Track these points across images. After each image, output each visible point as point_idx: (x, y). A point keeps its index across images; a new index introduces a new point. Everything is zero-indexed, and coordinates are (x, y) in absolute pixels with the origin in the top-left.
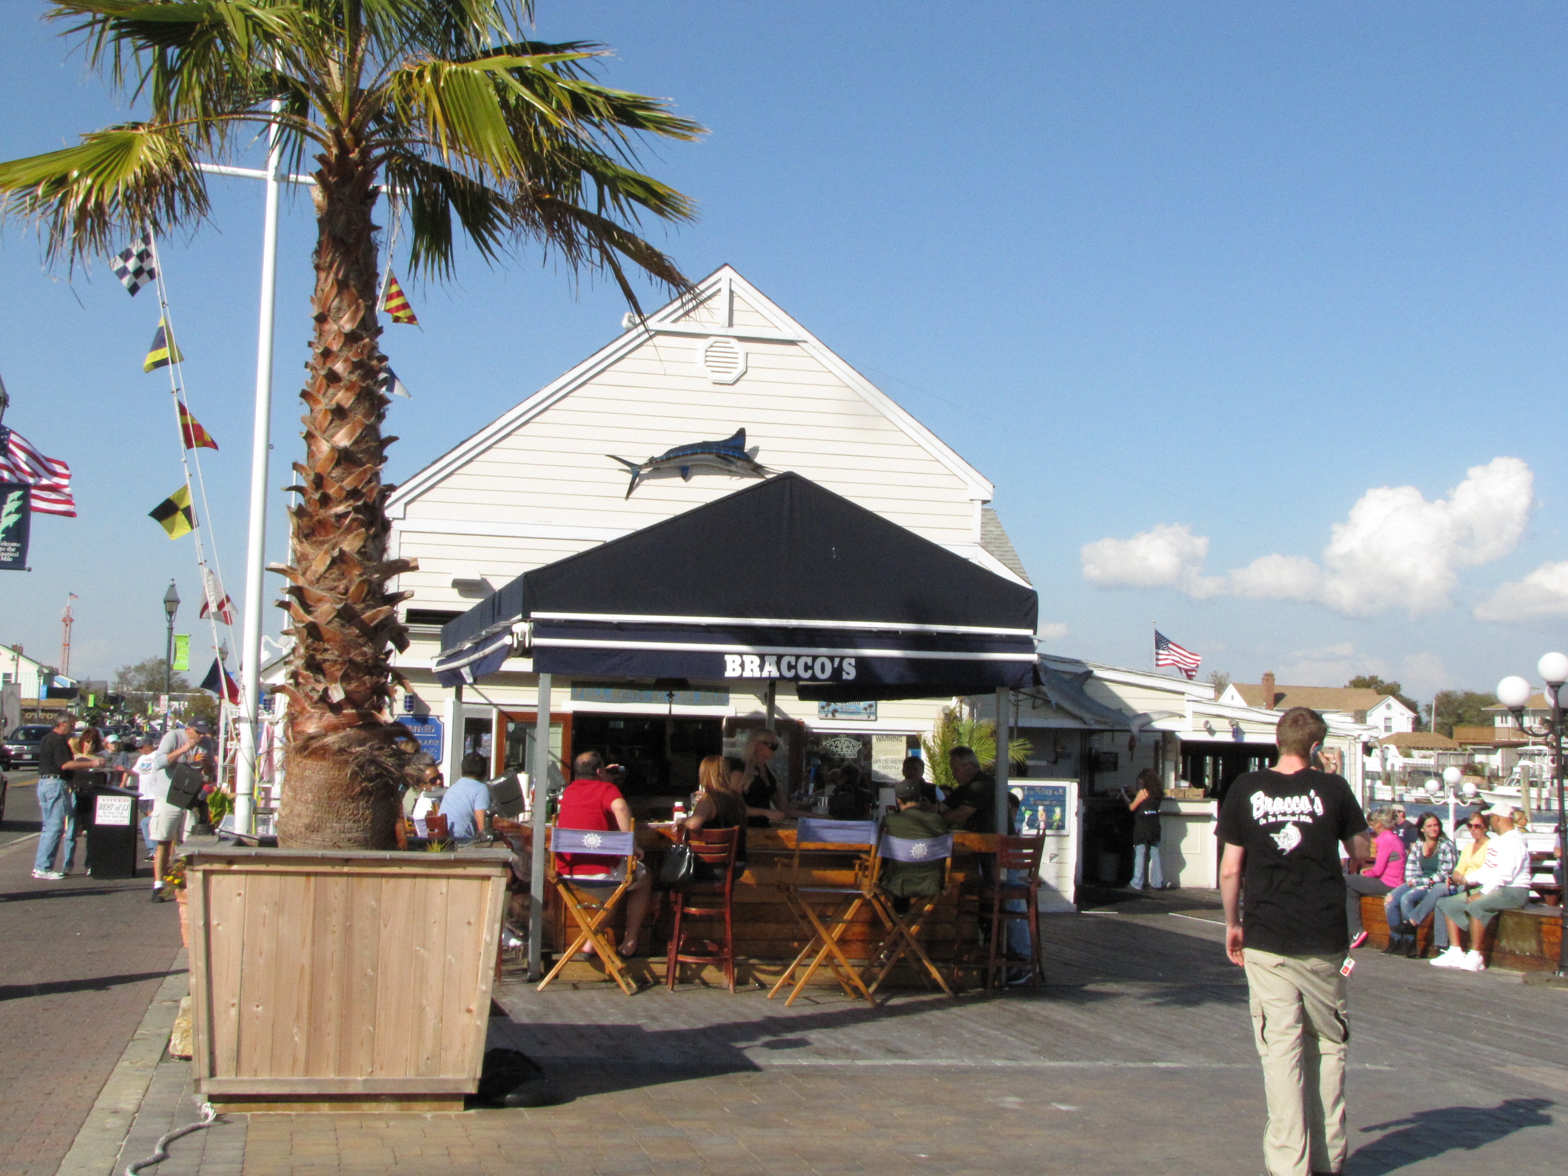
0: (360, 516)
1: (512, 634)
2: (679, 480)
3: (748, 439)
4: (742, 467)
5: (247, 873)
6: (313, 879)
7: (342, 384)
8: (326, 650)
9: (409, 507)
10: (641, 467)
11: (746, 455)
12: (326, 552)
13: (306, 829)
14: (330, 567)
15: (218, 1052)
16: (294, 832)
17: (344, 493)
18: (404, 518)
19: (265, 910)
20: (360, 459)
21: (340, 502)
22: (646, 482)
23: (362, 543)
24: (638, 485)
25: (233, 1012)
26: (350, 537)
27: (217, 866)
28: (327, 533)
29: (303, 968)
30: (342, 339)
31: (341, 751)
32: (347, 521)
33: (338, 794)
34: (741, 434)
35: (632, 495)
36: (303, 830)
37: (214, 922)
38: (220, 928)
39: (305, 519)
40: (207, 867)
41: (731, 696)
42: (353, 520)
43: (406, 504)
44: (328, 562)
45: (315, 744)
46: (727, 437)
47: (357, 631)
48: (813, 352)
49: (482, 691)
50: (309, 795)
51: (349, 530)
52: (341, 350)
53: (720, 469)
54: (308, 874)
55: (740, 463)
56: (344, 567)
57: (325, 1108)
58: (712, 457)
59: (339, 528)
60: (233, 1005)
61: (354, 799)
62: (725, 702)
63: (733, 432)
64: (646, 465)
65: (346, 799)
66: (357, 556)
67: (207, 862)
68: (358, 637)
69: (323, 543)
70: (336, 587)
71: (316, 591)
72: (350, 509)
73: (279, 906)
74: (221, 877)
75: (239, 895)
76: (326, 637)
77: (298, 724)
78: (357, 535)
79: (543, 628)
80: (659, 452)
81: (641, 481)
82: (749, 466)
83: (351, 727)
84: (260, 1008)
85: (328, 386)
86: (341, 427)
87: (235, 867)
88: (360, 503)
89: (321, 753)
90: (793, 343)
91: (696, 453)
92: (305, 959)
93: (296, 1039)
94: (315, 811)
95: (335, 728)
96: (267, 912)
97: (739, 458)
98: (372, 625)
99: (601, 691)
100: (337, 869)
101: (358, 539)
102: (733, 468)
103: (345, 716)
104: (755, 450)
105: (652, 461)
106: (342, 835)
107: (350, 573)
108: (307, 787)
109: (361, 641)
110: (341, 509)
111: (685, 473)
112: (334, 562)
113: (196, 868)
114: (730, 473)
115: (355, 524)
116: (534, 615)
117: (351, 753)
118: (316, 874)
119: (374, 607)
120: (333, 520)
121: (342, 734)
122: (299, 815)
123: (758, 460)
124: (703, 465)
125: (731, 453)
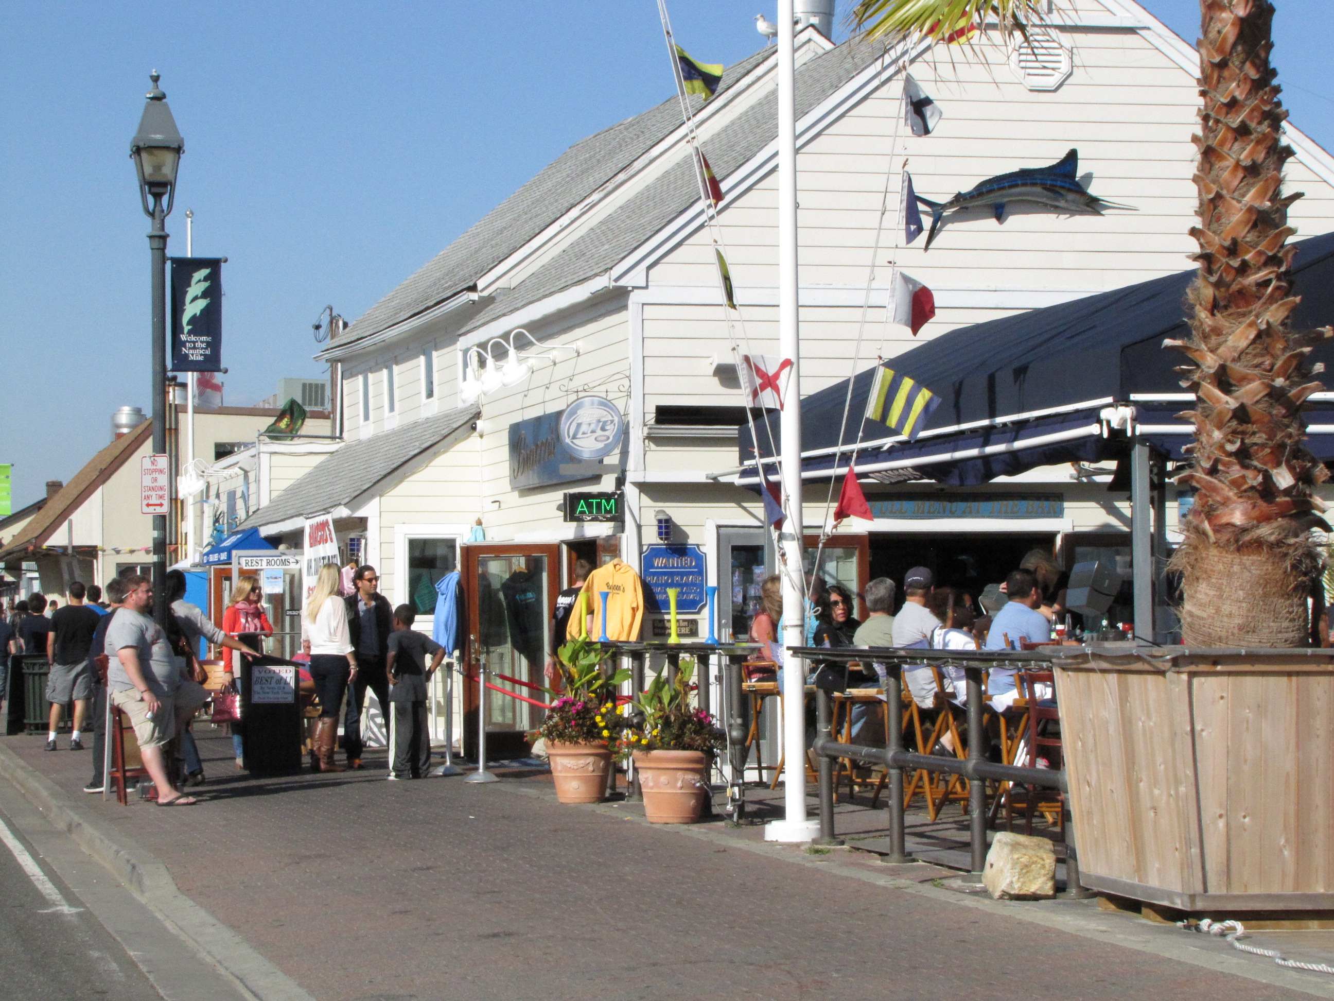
0: (1284, 284)
1: (1100, 421)
2: (992, 222)
3: (1080, 162)
4: (1073, 201)
5: (1229, 674)
6: (1294, 679)
7: (1252, 137)
8: (1254, 433)
9: (651, 272)
10: (944, 207)
11: (1077, 185)
12: (1251, 325)
13: (1240, 629)
14: (1253, 342)
15: (1208, 867)
16: (1224, 634)
17: (1263, 259)
18: (647, 287)
19: (1248, 714)
20: (1273, 220)
21: (1259, 269)
22: (949, 226)
23: (1286, 313)
24: (940, 230)
25: (1221, 823)
26: (1274, 306)
27: (1202, 668)
28: (1248, 304)
29: (1288, 774)
30: (1248, 87)
31: (1279, 543)
32: (1270, 289)
33: (1274, 590)
34: (1072, 156)
35: (933, 244)
36: (1236, 631)
37: (1198, 727)
38: (1204, 734)
39: (1223, 290)
40: (1193, 668)
41: (1066, 504)
42: (1277, 288)
43: (649, 268)
44: (1252, 336)
45: (1247, 538)
46: (1054, 162)
47: (1284, 411)
48: (1157, 42)
50: (1241, 593)
51: (1272, 299)
52: (1246, 99)
53: (1045, 205)
54: (1289, 674)
55: (1071, 196)
56: (1268, 340)
57: (1314, 925)
58: (1038, 189)
59: (1259, 298)
60: (1221, 816)
61: (1288, 596)
62: (1058, 513)
63: (1062, 154)
64: (951, 204)
65: (1283, 596)
66: (1281, 328)
67: (1192, 663)
68: (1284, 417)
69: (1244, 315)
70: (1262, 363)
71: (1239, 368)
72: (1272, 276)
73: (1261, 709)
74: (1203, 679)
75: (1222, 698)
76: (1253, 419)
77: (1217, 517)
78: (1281, 305)
79: (1146, 413)
80: (967, 186)
81: (943, 225)
82: (1082, 200)
83: (1283, 517)
84: (1247, 820)
85: (1236, 140)
86: (1253, 185)
87: (1219, 668)
88: (1283, 269)
89: (1258, 544)
90: (1131, 30)
91: (1016, 186)
92: (1288, 764)
93: (1286, 853)
94: (1249, 611)
95: (1266, 518)
96: (1250, 715)
97: (1070, 190)
98: (1298, 403)
101: (1282, 309)
102: (1062, 204)
103: (1278, 504)
104: (1088, 177)
105: (959, 198)
106: (1280, 636)
107: (1274, 347)
108: (1237, 584)
109: (1286, 421)
110: (1261, 275)
111: (999, 213)
112: (1259, 335)
113: (1182, 669)
114: (1057, 209)
115: (1277, 294)
116: (1134, 397)
117: (1289, 545)
118: (1298, 674)
119: (1299, 384)
120: (1254, 289)
121: (1275, 524)
122: (1230, 615)
123: (1093, 190)
124: (1023, 201)
125: (1059, 183)
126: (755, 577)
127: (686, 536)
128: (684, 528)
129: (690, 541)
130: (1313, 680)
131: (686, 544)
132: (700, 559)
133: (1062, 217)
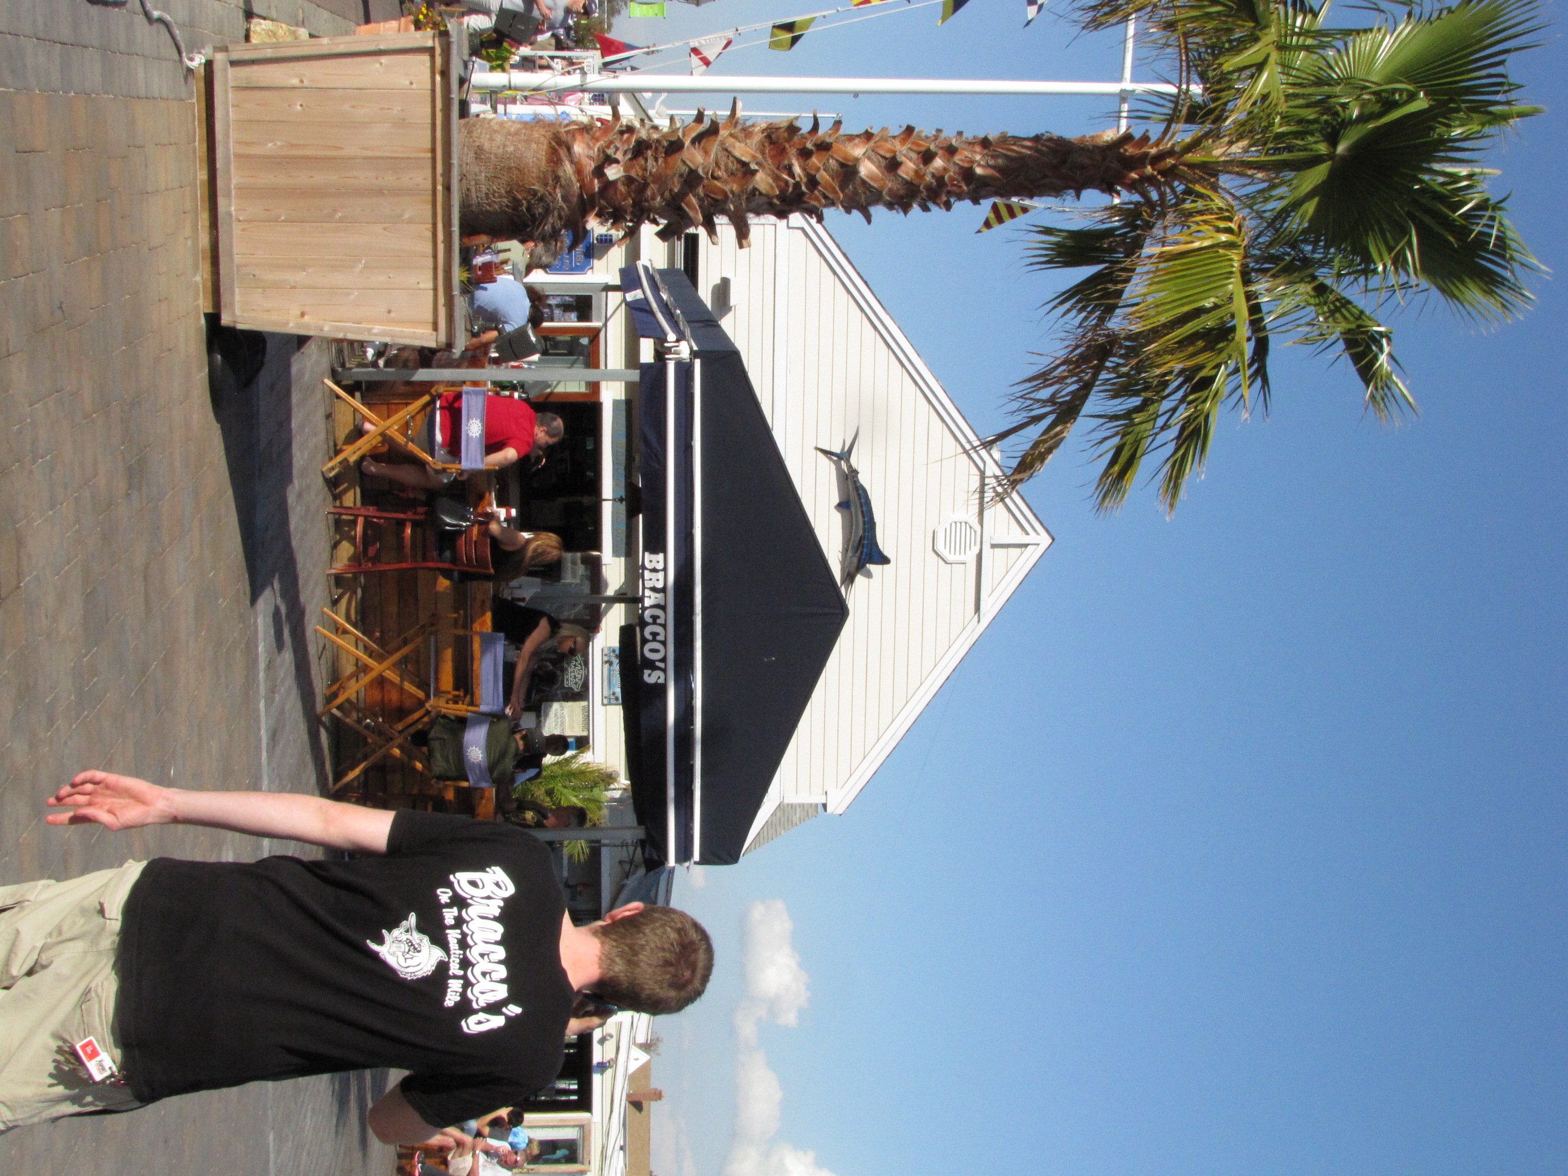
0: (791, 189)
1: (678, 341)
2: (836, 500)
3: (880, 567)
4: (851, 562)
5: (433, 91)
6: (429, 155)
7: (922, 166)
8: (656, 160)
9: (800, 232)
10: (848, 461)
11: (864, 566)
12: (754, 157)
13: (478, 146)
14: (739, 161)
15: (255, 68)
16: (475, 134)
17: (813, 172)
18: (789, 228)
19: (396, 110)
20: (848, 186)
21: (804, 169)
22: (833, 467)
23: (764, 191)
24: (830, 459)
25: (295, 82)
26: (771, 181)
27: (439, 60)
28: (773, 157)
29: (341, 148)
30: (966, 165)
31: (557, 179)
32: (786, 177)
33: (514, 177)
34: (885, 560)
35: (819, 453)
36: (477, 144)
37: (384, 59)
38: (378, 65)
39: (786, 135)
40: (438, 51)
41: (623, 559)
42: (786, 182)
43: (803, 229)
44: (743, 159)
45: (563, 153)
46: (881, 546)
47: (676, 190)
49: (620, 309)
50: (512, 149)
51: (777, 178)
52: (955, 164)
53: (849, 541)
54: (433, 150)
55: (855, 560)
56: (740, 175)
57: (203, 175)
58: (861, 532)
59: (778, 168)
60: (302, 81)
61: (509, 192)
62: (616, 553)
63: (886, 553)
64: (850, 466)
65: (508, 185)
66: (750, 187)
67: (443, 50)
68: (671, 190)
69: (763, 153)
70: (719, 168)
71: (715, 148)
72: (798, 179)
73: (401, 123)
74: (428, 64)
75: (411, 83)
76: (669, 160)
77: (582, 134)
78: (772, 187)
79: (684, 371)
80: (863, 479)
81: (834, 462)
82: (853, 569)
83: (581, 188)
84: (299, 108)
85: (919, 153)
86: (878, 167)
87: (438, 78)
88: (804, 188)
89: (554, 159)
90: (977, 608)
91: (863, 517)
92: (351, 151)
93: (270, 145)
94: (495, 155)
95: (579, 172)
96: (395, 112)
97: (860, 559)
98: (683, 205)
99: (623, 430)
100: (440, 179)
101: (768, 187)
102: (850, 554)
103: (592, 181)
104: (869, 575)
105: (854, 473)
106: (473, 183)
107: (734, 181)
108: (520, 146)
109: (667, 194)
110: (797, 169)
111: (843, 506)
112: (745, 165)
113: (437, 40)
114: (845, 551)
115: (782, 184)
116: (697, 363)
117: (555, 188)
118: (434, 159)
119: (700, 207)
120: (786, 162)
121: (574, 179)
122: (491, 139)
123: (859, 579)
124: (852, 526)
125: (865, 550)
126: (568, 314)
127: (600, 258)
128: (606, 257)
129: (596, 261)
130: (428, 173)
131: (593, 258)
132: (581, 269)
133: (840, 555)
